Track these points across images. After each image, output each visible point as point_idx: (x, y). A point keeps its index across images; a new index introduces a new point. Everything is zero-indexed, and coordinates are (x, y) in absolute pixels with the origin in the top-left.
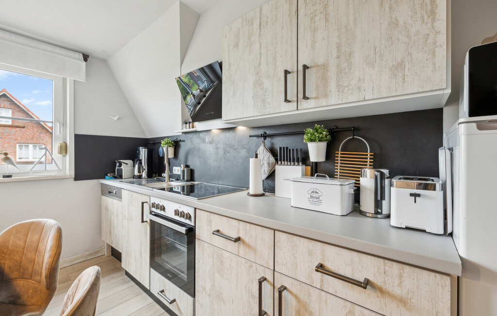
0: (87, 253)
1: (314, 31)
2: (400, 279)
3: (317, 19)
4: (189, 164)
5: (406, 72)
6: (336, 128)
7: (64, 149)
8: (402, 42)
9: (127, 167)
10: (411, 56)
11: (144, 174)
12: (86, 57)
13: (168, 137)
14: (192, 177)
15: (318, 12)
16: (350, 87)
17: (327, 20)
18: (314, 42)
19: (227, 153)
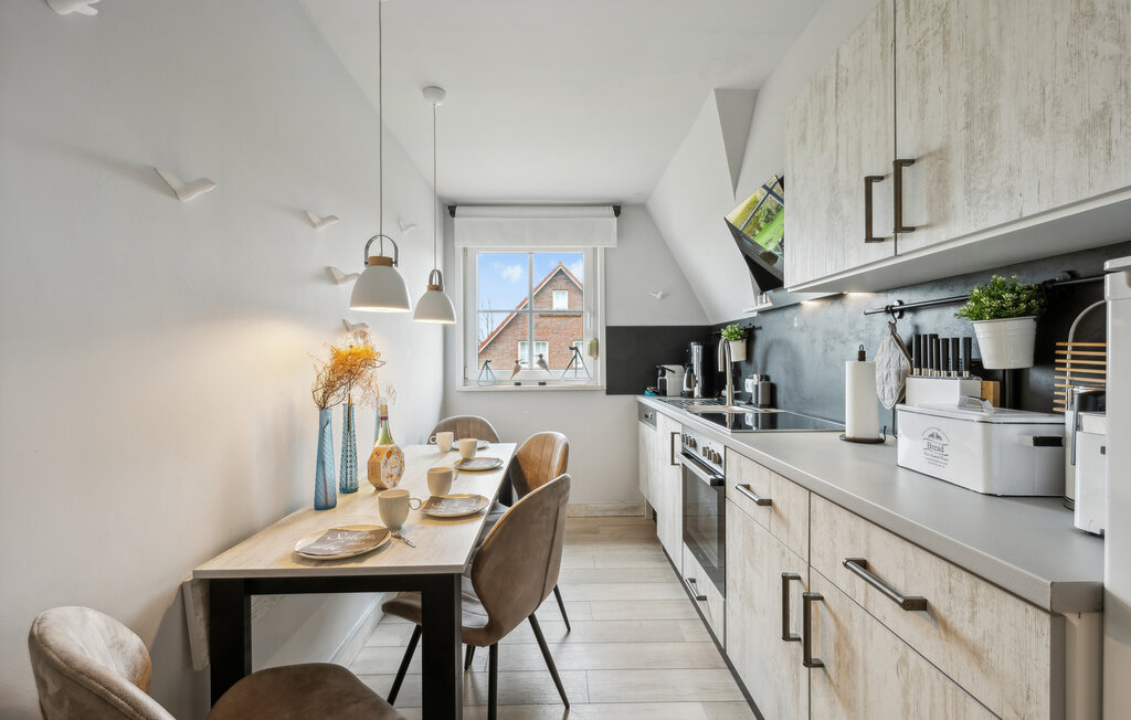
0: (623, 506)
1: (923, 77)
2: (973, 607)
3: (928, 49)
4: (768, 373)
5: (1116, 133)
6: (1069, 277)
7: (594, 349)
8: (1104, 58)
9: (674, 377)
10: (1127, 88)
11: (697, 391)
12: (617, 211)
13: (734, 322)
14: (772, 402)
15: (930, 33)
16: (993, 192)
17: (946, 46)
18: (923, 102)
19: (829, 350)
